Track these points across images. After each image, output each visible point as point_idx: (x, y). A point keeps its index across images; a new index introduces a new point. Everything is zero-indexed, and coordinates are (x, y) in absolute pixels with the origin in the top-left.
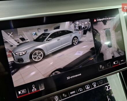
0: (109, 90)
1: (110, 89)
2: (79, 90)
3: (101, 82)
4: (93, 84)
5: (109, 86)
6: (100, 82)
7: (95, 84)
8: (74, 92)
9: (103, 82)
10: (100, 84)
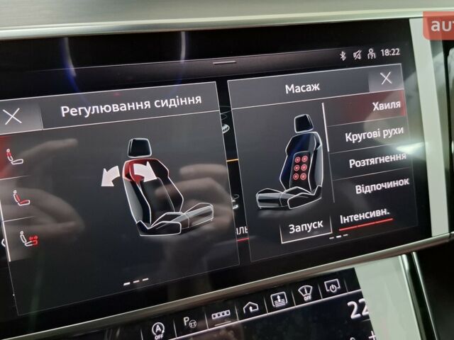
0: (359, 315)
1: (364, 313)
2: (247, 309)
3: (333, 286)
4: (303, 291)
5: (360, 301)
6: (329, 285)
7: (308, 290)
8: (225, 312)
9: (339, 287)
10: (327, 290)
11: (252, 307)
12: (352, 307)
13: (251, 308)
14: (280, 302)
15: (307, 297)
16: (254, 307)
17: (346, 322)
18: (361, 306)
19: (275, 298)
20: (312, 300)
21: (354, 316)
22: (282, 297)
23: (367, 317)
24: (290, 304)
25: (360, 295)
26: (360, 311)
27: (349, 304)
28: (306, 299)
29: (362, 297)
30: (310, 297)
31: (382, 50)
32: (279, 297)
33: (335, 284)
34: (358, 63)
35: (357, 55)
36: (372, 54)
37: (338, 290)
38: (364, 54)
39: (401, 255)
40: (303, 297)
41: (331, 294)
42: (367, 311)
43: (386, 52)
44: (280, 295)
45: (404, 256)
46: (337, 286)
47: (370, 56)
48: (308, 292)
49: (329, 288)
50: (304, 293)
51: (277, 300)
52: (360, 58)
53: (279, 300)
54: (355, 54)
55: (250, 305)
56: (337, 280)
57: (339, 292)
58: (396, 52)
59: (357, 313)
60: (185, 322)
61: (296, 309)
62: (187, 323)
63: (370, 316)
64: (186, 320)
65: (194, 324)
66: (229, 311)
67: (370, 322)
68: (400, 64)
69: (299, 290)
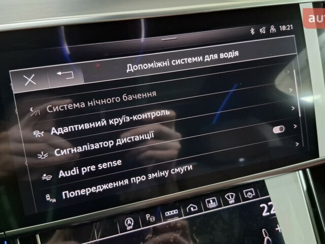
0: (268, 214)
1: (272, 212)
2: (190, 209)
3: (249, 193)
5: (269, 204)
6: (247, 193)
7: (232, 196)
8: (174, 211)
9: (254, 194)
10: (246, 196)
11: (193, 207)
12: (264, 208)
13: (192, 208)
14: (212, 205)
15: (232, 201)
16: (194, 208)
17: (259, 218)
18: (270, 207)
19: (209, 202)
20: (235, 203)
21: (265, 214)
22: (214, 201)
23: (274, 215)
24: (220, 206)
25: (269, 200)
26: (269, 210)
27: (261, 206)
28: (230, 202)
29: (271, 201)
30: (233, 201)
31: (280, 27)
32: (211, 201)
33: (251, 192)
34: (263, 36)
35: (262, 31)
36: (273, 29)
37: (253, 196)
38: (268, 30)
39: (298, 170)
40: (228, 201)
41: (248, 199)
42: (274, 210)
43: (283, 28)
44: (212, 200)
45: (301, 172)
47: (272, 31)
48: (232, 198)
49: (247, 195)
50: (229, 198)
51: (210, 203)
52: (264, 33)
53: (212, 203)
54: (261, 30)
55: (192, 206)
56: (252, 189)
57: (254, 197)
58: (290, 27)
59: (267, 212)
60: (147, 217)
61: (224, 209)
62: (149, 218)
63: (276, 214)
64: (148, 216)
65: (153, 219)
66: (177, 210)
67: (276, 218)
68: (294, 36)
69: (226, 196)
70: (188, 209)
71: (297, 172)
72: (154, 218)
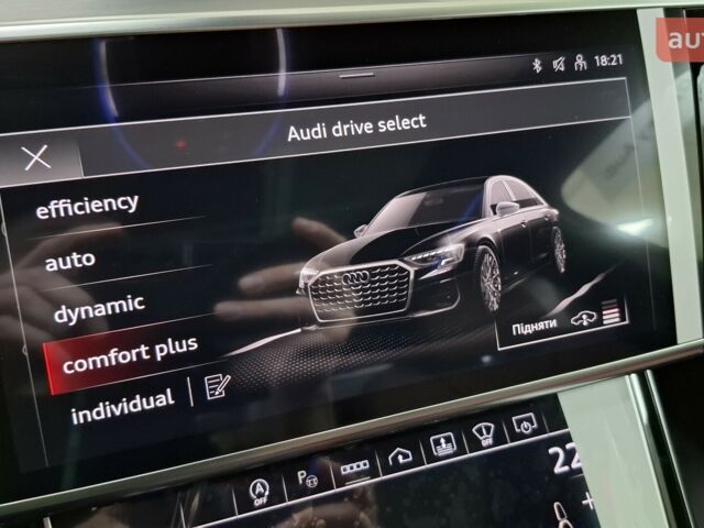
0: (566, 468)
1: (575, 465)
2: (395, 459)
3: (525, 424)
5: (568, 446)
6: (519, 422)
7: (488, 429)
8: (361, 463)
9: (535, 426)
10: (517, 430)
11: (401, 455)
12: (556, 456)
13: (400, 457)
14: (445, 449)
15: (487, 440)
16: (406, 456)
17: (547, 479)
18: (570, 455)
19: (437, 443)
20: (495, 445)
21: (559, 469)
22: (448, 440)
23: (580, 471)
24: (461, 451)
25: (568, 438)
26: (568, 461)
27: (551, 451)
28: (484, 443)
29: (570, 440)
30: (490, 441)
31: (597, 57)
32: (443, 441)
33: (529, 420)
34: (559, 77)
35: (559, 64)
36: (580, 62)
37: (533, 430)
38: (570, 63)
39: (629, 374)
40: (480, 441)
41: (523, 436)
42: (578, 461)
43: (603, 61)
44: (444, 438)
45: (634, 377)
46: (532, 424)
47: (579, 66)
48: (488, 433)
49: (519, 428)
50: (482, 435)
51: (440, 444)
52: (562, 69)
53: (444, 445)
54: (555, 62)
55: (399, 453)
56: (532, 414)
57: (535, 433)
58: (618, 60)
59: (564, 465)
60: (300, 478)
61: (470, 459)
62: (304, 480)
63: (584, 469)
64: (301, 475)
65: (313, 482)
66: (367, 461)
67: (583, 479)
68: (624, 78)
69: (474, 430)
70: (393, 458)
71: (627, 377)
72: (315, 479)
